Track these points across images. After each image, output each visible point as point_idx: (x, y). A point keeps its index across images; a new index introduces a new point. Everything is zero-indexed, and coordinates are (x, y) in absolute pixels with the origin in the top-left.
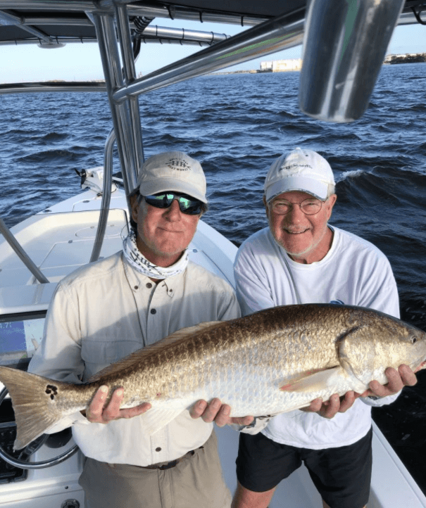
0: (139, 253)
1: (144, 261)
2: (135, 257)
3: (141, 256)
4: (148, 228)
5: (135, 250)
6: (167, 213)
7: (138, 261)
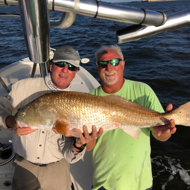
0: (51, 82)
1: (53, 85)
2: (50, 83)
3: (52, 83)
4: (55, 74)
5: (50, 81)
6: (63, 69)
7: (51, 85)
